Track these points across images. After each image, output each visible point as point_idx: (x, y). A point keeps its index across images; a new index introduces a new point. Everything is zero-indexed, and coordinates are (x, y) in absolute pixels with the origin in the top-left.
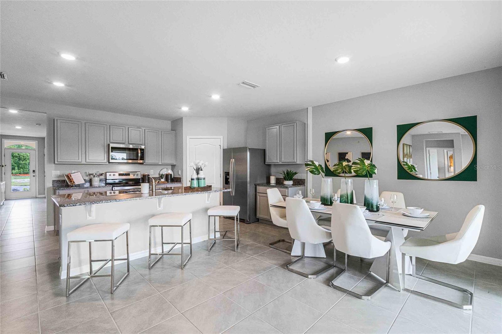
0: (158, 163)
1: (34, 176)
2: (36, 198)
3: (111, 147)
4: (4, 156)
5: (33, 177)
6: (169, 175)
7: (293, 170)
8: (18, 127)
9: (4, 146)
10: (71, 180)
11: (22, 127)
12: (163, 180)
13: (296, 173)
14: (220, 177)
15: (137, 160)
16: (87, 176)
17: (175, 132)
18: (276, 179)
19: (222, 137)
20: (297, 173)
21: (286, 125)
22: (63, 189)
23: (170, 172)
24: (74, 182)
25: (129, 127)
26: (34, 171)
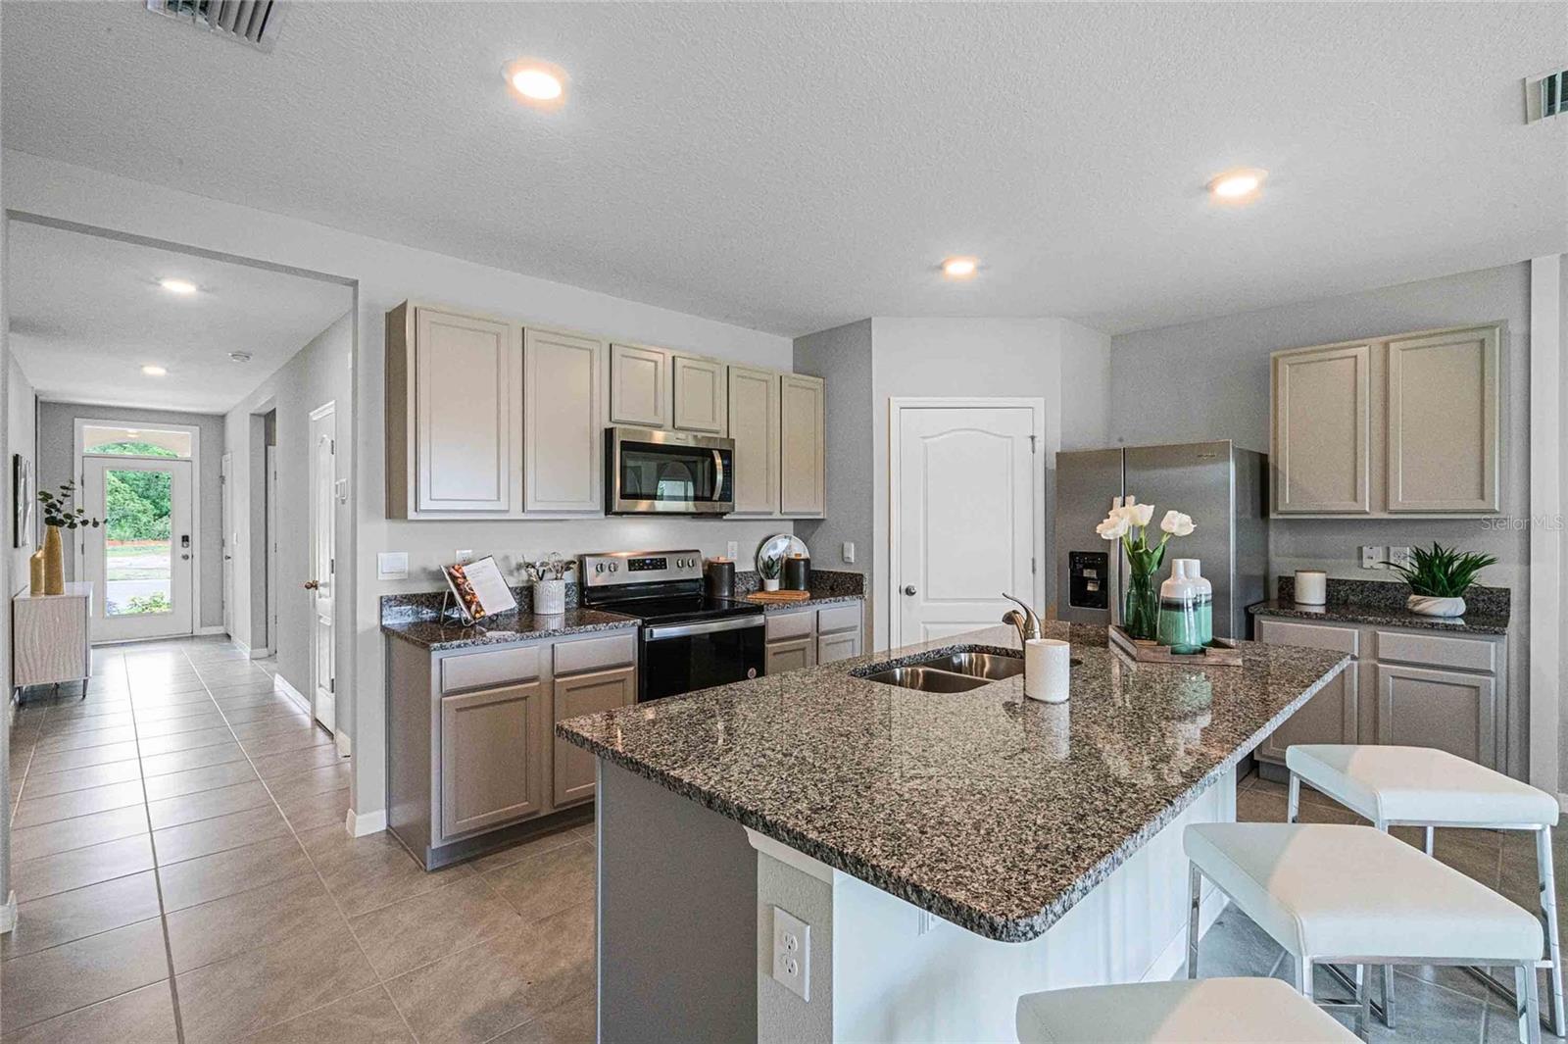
0: (771, 514)
1: (186, 557)
2: (192, 637)
3: (622, 443)
4: (83, 484)
5: (183, 561)
6: (802, 563)
7: (1463, 547)
8: (154, 370)
9: (82, 446)
10: (468, 598)
11: (167, 370)
12: (773, 585)
13: (1477, 563)
14: (1034, 570)
15: (710, 499)
16: (511, 573)
17: (821, 380)
18: (1328, 586)
19: (1039, 403)
20: (1491, 562)
21: (1410, 344)
22: (459, 646)
23: (799, 549)
24: (479, 604)
25: (675, 353)
26: (185, 539)
